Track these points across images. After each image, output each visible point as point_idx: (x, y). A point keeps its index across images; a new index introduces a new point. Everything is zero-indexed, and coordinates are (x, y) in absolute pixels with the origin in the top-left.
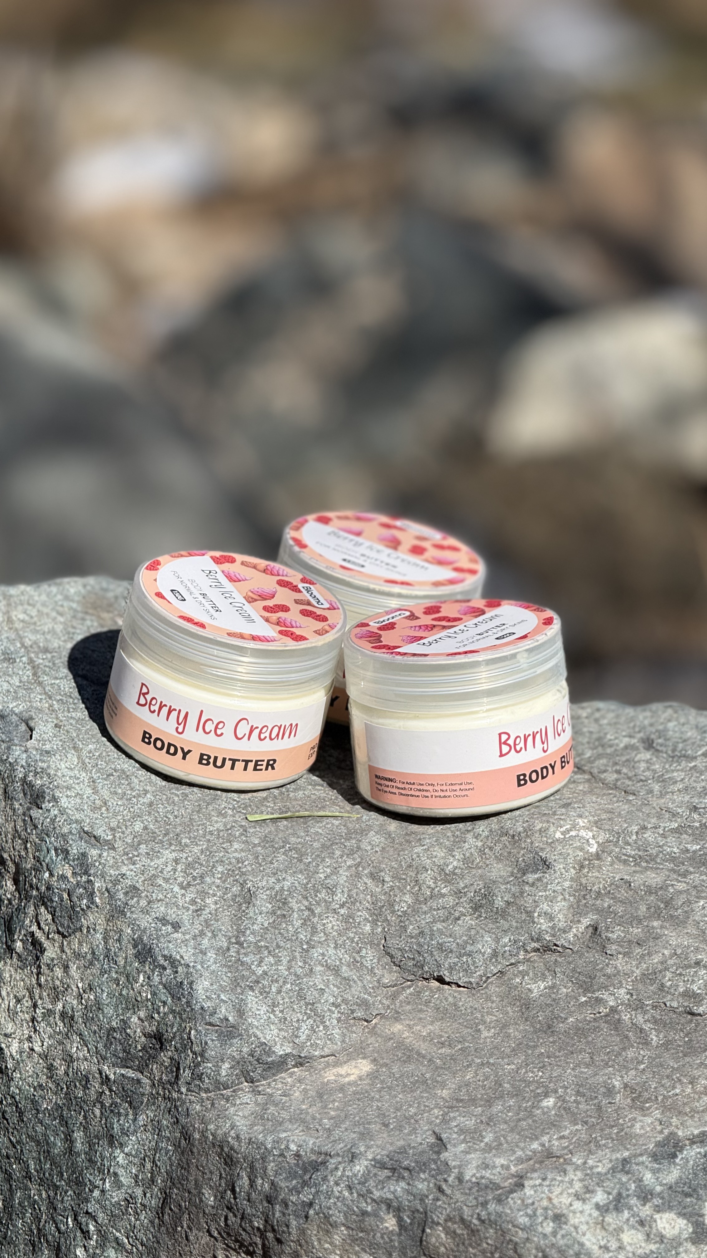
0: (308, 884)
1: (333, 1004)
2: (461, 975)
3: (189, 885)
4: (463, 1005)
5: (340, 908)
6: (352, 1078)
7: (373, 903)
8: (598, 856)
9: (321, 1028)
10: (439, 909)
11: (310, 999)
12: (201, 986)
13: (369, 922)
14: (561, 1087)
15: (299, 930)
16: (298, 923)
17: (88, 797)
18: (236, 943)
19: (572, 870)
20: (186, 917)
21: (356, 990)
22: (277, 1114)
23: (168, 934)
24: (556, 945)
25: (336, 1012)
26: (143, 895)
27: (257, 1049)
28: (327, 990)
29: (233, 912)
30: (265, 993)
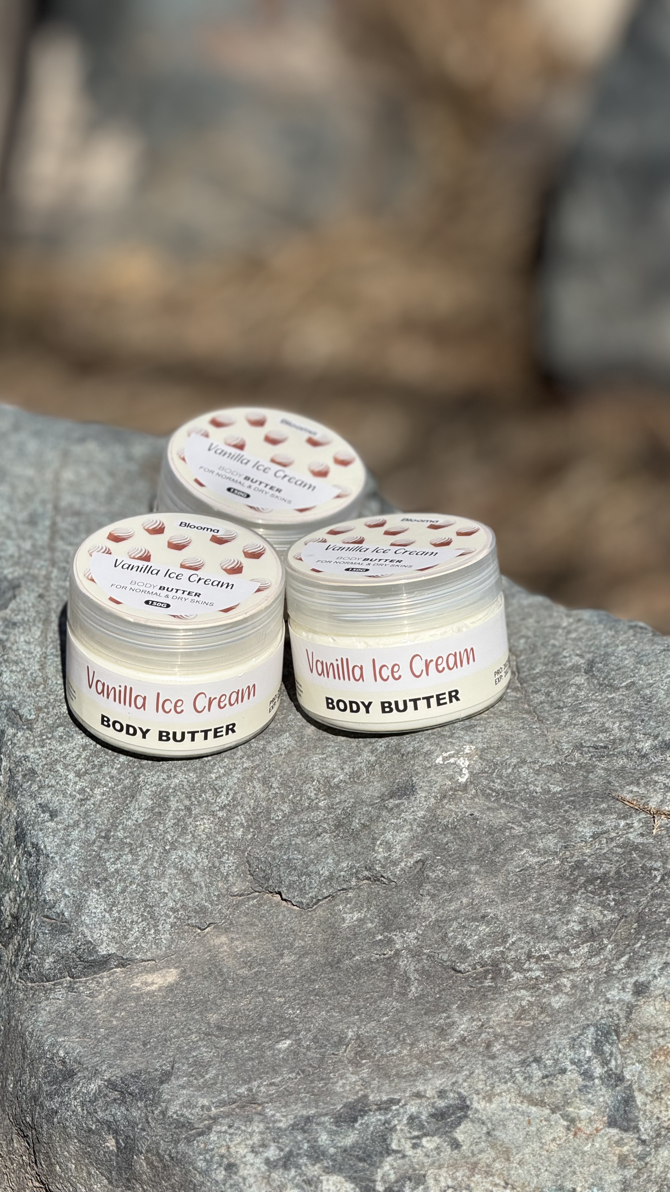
0: (197, 783)
1: (172, 908)
2: (296, 894)
3: (86, 773)
4: (286, 925)
5: (219, 810)
6: (154, 987)
7: (254, 808)
8: (465, 787)
9: (153, 931)
10: (307, 822)
11: (150, 901)
12: (51, 879)
13: (243, 827)
14: (306, 1030)
15: (169, 830)
16: (169, 823)
17: (32, 674)
18: (104, 837)
19: (433, 800)
20: (68, 804)
21: (200, 897)
22: (73, 1014)
23: (44, 821)
24: (382, 876)
25: (173, 916)
26: (38, 779)
27: (82, 947)
28: (169, 895)
29: (117, 804)
30: (109, 892)
